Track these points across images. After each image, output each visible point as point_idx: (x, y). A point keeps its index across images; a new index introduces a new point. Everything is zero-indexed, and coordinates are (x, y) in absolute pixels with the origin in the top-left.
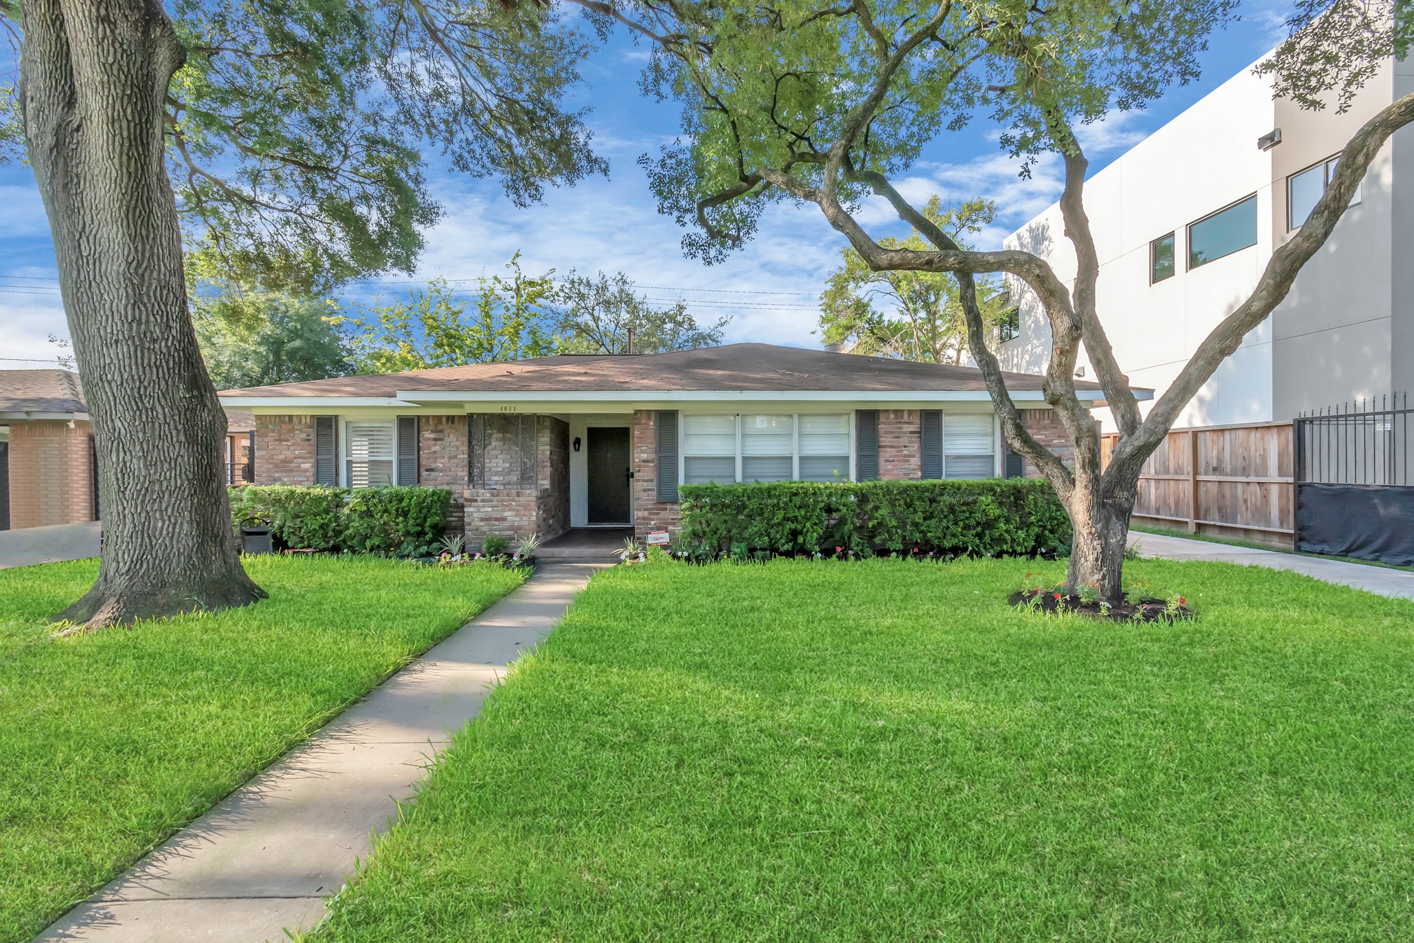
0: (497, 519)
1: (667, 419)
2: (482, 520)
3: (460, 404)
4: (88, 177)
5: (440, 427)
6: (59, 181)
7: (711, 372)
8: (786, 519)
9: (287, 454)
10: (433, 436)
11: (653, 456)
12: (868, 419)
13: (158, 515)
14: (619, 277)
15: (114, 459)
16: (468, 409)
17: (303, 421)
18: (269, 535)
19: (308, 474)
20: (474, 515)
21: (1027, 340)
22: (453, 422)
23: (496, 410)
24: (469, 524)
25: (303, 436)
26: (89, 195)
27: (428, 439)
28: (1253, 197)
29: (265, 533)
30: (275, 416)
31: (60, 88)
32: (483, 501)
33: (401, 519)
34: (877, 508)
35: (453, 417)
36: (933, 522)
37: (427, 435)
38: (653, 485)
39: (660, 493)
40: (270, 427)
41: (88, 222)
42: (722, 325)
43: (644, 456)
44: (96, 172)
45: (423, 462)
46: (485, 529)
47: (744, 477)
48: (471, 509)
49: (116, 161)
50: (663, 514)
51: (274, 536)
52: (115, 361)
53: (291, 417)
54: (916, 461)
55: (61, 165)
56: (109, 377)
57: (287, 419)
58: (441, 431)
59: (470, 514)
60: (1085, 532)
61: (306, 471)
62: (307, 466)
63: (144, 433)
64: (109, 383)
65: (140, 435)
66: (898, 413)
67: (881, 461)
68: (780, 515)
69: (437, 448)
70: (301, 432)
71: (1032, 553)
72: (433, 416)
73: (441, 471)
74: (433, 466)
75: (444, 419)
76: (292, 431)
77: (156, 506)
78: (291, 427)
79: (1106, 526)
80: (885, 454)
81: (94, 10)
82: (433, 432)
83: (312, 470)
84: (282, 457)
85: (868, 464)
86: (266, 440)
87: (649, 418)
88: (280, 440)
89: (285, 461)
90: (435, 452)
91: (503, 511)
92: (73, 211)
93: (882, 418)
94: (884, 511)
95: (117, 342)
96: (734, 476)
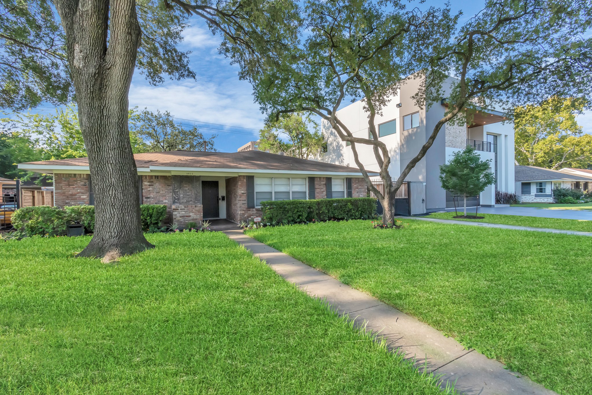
0: (187, 216)
1: (250, 179)
2: (181, 217)
3: (169, 171)
4: (110, 87)
5: (152, 180)
6: (97, 87)
7: (259, 162)
8: (298, 211)
9: (74, 192)
10: (149, 184)
11: (245, 192)
12: (312, 180)
13: (127, 214)
14: (166, 113)
15: (110, 193)
16: (173, 174)
17: (82, 176)
18: (83, 228)
19: (85, 200)
20: (177, 215)
21: (330, 154)
22: (158, 178)
23: (185, 174)
24: (175, 219)
25: (82, 183)
26: (109, 93)
27: (146, 185)
28: (395, 120)
29: (80, 227)
30: (66, 174)
31: (96, 51)
32: (181, 209)
33: (149, 218)
34: (322, 207)
35: (158, 176)
36: (336, 211)
37: (146, 183)
38: (246, 202)
39: (248, 204)
40: (63, 179)
41: (107, 103)
42: (213, 138)
43: (243, 192)
44: (114, 85)
45: (144, 194)
46: (182, 220)
47: (275, 199)
48: (176, 213)
49: (122, 82)
50: (249, 212)
51: (85, 228)
52: (113, 156)
53: (75, 175)
54: (325, 193)
55: (99, 81)
56: (111, 162)
57: (73, 175)
58: (152, 182)
59: (176, 215)
60: (387, 210)
61: (84, 199)
62: (85, 197)
63: (123, 183)
64: (111, 164)
65: (121, 184)
66: (320, 178)
67: (316, 194)
68: (296, 210)
69: (151, 189)
70: (81, 181)
71: (360, 218)
72: (149, 176)
73: (153, 198)
74: (149, 196)
75: (154, 177)
76: (76, 181)
77: (126, 211)
78: (75, 179)
79: (391, 208)
80: (317, 191)
81: (127, 30)
82: (149, 182)
83: (88, 198)
84: (70, 193)
85: (312, 194)
86: (61, 185)
87: (244, 178)
88: (69, 185)
89: (72, 195)
90: (149, 191)
91: (190, 213)
92: (101, 98)
93: (316, 179)
94: (324, 208)
95: (114, 148)
96: (272, 198)
